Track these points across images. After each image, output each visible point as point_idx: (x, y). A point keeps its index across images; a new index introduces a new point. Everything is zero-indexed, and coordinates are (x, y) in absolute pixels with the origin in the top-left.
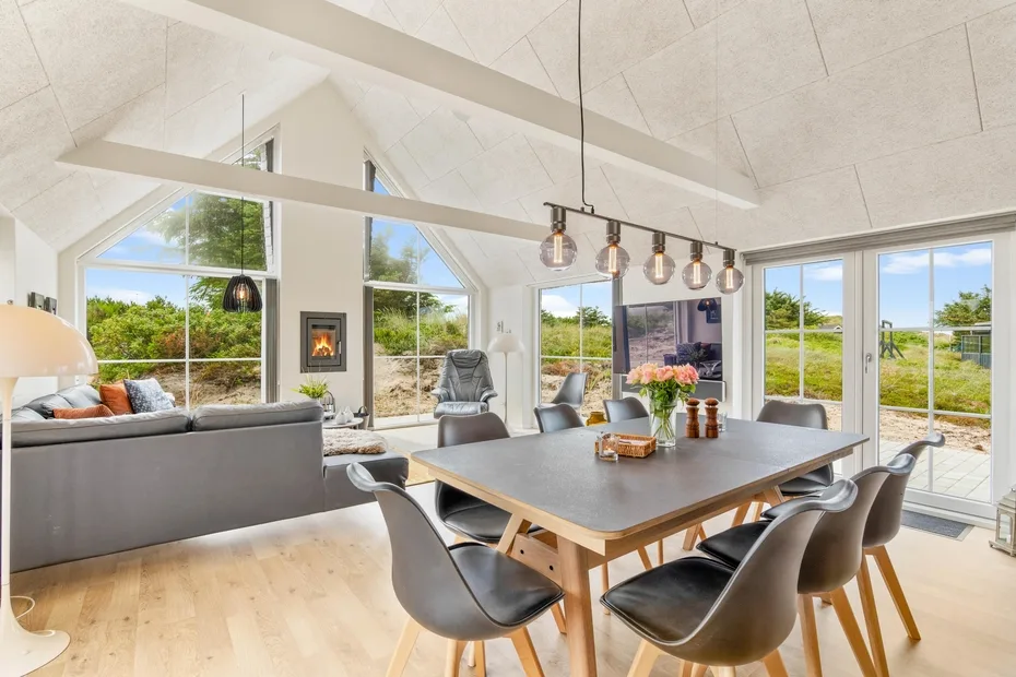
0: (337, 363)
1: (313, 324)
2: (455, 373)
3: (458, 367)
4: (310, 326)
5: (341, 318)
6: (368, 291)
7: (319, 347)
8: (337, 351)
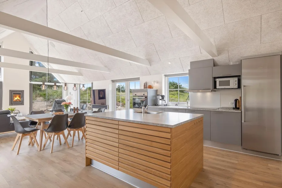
0: (21, 103)
1: (13, 93)
2: (57, 105)
3: (57, 103)
4: (12, 94)
5: (23, 91)
6: (30, 84)
7: (15, 99)
8: (21, 99)
